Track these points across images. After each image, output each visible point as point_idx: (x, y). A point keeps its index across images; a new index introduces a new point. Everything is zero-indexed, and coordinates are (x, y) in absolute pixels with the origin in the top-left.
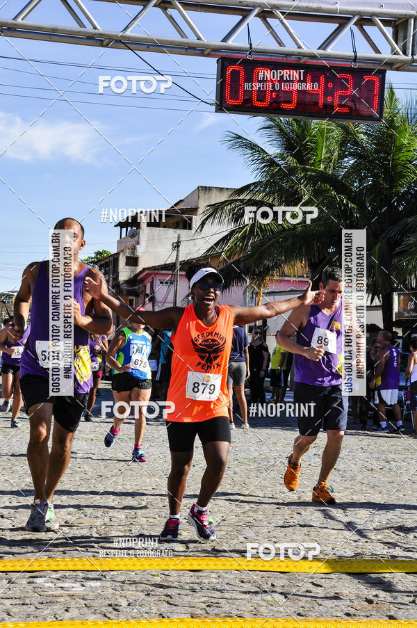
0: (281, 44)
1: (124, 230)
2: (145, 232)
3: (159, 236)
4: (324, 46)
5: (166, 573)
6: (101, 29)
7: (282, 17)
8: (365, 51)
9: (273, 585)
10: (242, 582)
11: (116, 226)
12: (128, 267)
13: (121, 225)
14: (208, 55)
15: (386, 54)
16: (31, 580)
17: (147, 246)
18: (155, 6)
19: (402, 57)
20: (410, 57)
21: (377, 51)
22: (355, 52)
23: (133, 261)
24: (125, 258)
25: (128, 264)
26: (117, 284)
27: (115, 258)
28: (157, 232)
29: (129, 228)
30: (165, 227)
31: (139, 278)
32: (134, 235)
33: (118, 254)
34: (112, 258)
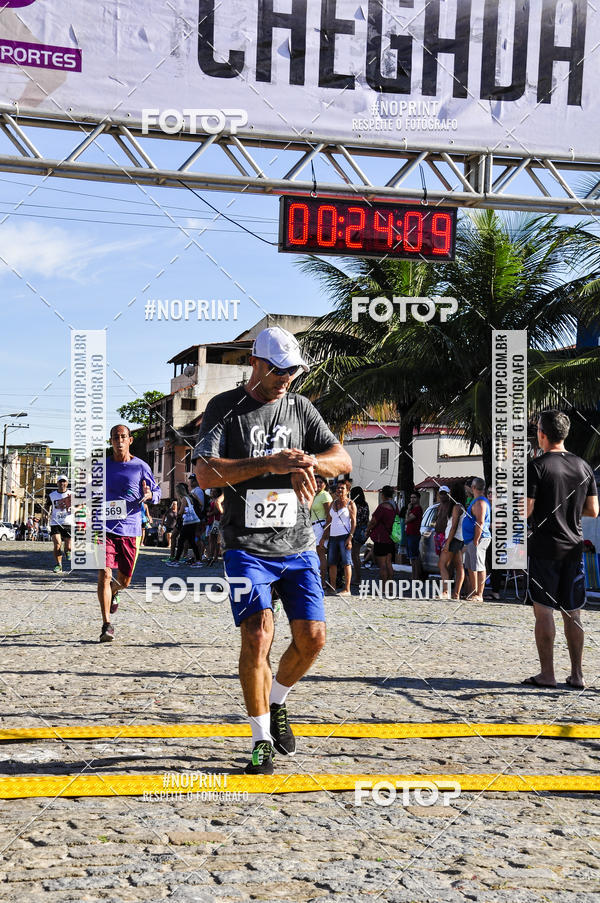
0: (347, 180)
1: (179, 367)
2: (204, 368)
3: (221, 373)
4: (393, 182)
5: (231, 739)
6: (157, 169)
7: (346, 152)
8: (436, 188)
9: (342, 750)
10: (311, 747)
11: (170, 362)
12: (184, 412)
13: (177, 360)
14: (270, 193)
15: (459, 192)
16: (89, 746)
17: (206, 386)
18: (214, 142)
19: (474, 194)
20: (482, 195)
21: (449, 188)
22: (425, 189)
23: (189, 404)
24: (180, 400)
25: (183, 408)
26: (171, 434)
27: (169, 400)
28: (219, 369)
29: (185, 365)
30: (228, 363)
31: (197, 424)
32: (192, 373)
33: (172, 396)
34: (164, 401)
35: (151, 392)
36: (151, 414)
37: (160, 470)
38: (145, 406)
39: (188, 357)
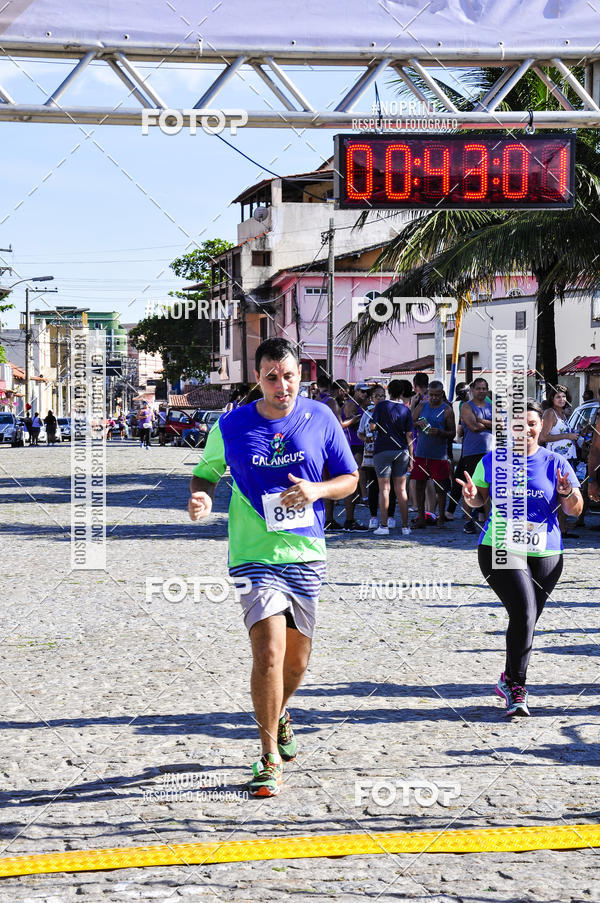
1: (247, 207)
2: (280, 209)
3: (302, 216)
11: (235, 202)
12: (256, 268)
13: (245, 198)
17: (283, 233)
23: (263, 258)
24: (250, 253)
25: (255, 263)
26: (240, 296)
27: (235, 255)
28: (299, 208)
29: (255, 205)
30: (310, 201)
31: (274, 284)
32: (263, 216)
33: (239, 248)
34: (230, 255)
35: (212, 240)
36: (213, 271)
37: (228, 346)
38: (207, 259)
39: (258, 194)
